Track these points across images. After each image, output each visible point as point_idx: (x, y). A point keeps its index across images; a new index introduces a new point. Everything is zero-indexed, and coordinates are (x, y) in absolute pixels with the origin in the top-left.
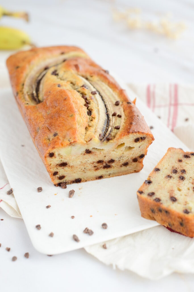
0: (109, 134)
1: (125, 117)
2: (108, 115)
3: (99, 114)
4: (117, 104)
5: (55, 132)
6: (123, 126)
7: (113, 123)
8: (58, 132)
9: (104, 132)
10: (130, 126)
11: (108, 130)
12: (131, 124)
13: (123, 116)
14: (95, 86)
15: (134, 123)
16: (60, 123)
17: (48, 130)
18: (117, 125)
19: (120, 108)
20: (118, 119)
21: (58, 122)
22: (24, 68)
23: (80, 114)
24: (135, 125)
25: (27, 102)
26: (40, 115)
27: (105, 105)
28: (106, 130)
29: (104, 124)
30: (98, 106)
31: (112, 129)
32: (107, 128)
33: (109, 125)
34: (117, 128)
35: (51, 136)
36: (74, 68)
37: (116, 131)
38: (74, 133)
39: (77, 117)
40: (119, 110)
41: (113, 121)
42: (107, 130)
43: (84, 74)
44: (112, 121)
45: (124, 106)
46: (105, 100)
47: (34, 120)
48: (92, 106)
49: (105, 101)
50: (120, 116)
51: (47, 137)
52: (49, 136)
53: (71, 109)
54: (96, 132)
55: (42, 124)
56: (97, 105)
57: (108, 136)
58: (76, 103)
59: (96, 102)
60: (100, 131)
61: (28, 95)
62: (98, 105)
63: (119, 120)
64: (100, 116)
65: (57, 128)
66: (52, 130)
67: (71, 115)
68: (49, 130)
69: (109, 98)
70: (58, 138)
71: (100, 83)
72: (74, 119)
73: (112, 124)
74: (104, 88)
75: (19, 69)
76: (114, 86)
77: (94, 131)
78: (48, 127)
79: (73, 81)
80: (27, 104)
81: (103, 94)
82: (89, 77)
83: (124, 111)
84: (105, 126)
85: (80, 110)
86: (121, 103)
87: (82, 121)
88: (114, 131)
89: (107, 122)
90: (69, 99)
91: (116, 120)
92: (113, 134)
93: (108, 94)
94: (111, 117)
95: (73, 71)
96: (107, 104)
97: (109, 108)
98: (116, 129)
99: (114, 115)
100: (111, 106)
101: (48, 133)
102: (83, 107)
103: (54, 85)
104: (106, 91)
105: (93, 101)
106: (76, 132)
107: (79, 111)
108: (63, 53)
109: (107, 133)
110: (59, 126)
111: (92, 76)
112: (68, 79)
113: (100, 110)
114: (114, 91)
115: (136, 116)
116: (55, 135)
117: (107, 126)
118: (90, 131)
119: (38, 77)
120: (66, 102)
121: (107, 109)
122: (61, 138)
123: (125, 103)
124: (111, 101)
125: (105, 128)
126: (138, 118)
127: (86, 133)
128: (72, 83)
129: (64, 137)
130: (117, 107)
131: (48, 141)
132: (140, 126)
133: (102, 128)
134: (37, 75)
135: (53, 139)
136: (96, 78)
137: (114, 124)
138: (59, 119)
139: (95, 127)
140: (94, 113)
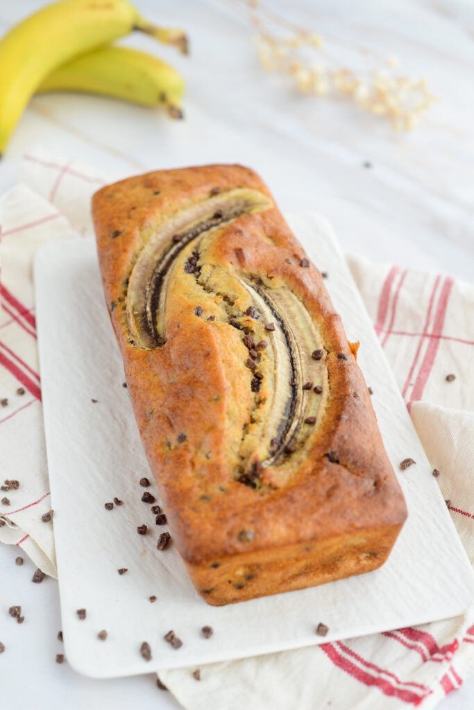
0: (293, 437)
1: (329, 394)
2: (294, 387)
3: (275, 389)
4: (316, 356)
5: (182, 431)
6: (323, 419)
7: (303, 409)
8: (187, 433)
9: (281, 432)
10: (337, 426)
11: (290, 427)
12: (338, 418)
13: (326, 393)
14: (275, 306)
15: (345, 417)
16: (193, 413)
17: (169, 425)
18: (311, 414)
19: (321, 369)
20: (315, 397)
21: (189, 409)
22: (129, 239)
23: (235, 394)
24: (346, 421)
25: (132, 339)
26: (155, 380)
27: (292, 359)
28: (286, 427)
29: (284, 411)
30: (275, 369)
31: (299, 424)
32: (290, 421)
33: (294, 414)
34: (310, 422)
35: (173, 439)
36: (234, 259)
37: (305, 429)
38: (217, 442)
39: (229, 402)
40: (319, 375)
41: (304, 404)
42: (288, 426)
43: (254, 271)
44: (300, 405)
45: (330, 364)
46: (294, 346)
47: (142, 391)
48: (265, 366)
49: (293, 348)
50: (318, 391)
51: (166, 438)
52: (169, 437)
53: (216, 382)
54: (263, 436)
55: (159, 403)
56: (273, 363)
57: (290, 441)
58: (230, 366)
59: (272, 356)
60: (273, 433)
61: (135, 316)
62: (275, 362)
63: (317, 400)
64: (277, 393)
65: (186, 422)
66: (175, 427)
67: (215, 397)
68: (171, 425)
69: (303, 339)
70: (186, 449)
71: (286, 294)
72: (220, 408)
73: (299, 412)
74: (294, 309)
75: (119, 239)
76: (314, 305)
77: (260, 433)
78: (170, 417)
79: (231, 294)
80: (132, 342)
81: (290, 327)
82: (264, 279)
83: (329, 378)
84: (286, 418)
85: (237, 382)
86: (324, 356)
87: (237, 410)
88: (302, 430)
89: (292, 406)
90: (215, 355)
91: (310, 399)
92: (300, 437)
93: (301, 326)
94: (300, 391)
95: (231, 267)
96: (296, 355)
97: (298, 368)
98: (307, 425)
99: (307, 387)
100: (303, 361)
101: (167, 430)
102: (243, 374)
103: (189, 307)
104: (298, 318)
105: (266, 354)
106: (223, 439)
107: (233, 384)
108: (214, 193)
109: (289, 435)
110: (190, 420)
111: (271, 278)
112: (219, 290)
113: (280, 376)
114: (313, 317)
115: (352, 396)
116: (182, 438)
117: (290, 418)
118: (253, 435)
120: (209, 364)
121: (294, 370)
122: (192, 448)
123: (333, 356)
124: (306, 348)
125: (285, 424)
126: (355, 400)
127: (243, 439)
128: (226, 298)
129: (198, 446)
130: (317, 365)
131: (167, 448)
132: (358, 423)
133: (278, 422)
134: (157, 257)
135: (176, 448)
136: (278, 283)
137: (305, 410)
138: (191, 403)
139: (262, 424)
140: (266, 385)
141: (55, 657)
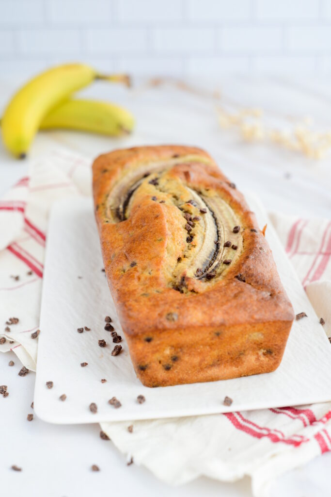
0: (213, 270)
1: (242, 250)
2: (217, 245)
3: (203, 242)
4: (236, 231)
5: (134, 260)
6: (236, 261)
7: (223, 256)
8: (137, 261)
9: (205, 267)
10: (245, 261)
11: (212, 265)
12: (247, 257)
13: (240, 249)
14: (208, 203)
15: (252, 257)
16: (142, 249)
17: (125, 258)
18: (228, 259)
19: (238, 237)
20: (232, 251)
21: (140, 247)
22: (113, 173)
23: (173, 239)
24: (253, 259)
25: (107, 220)
26: (120, 237)
27: (218, 232)
28: (209, 265)
29: (208, 255)
30: (205, 232)
31: (218, 264)
32: (212, 262)
33: (216, 258)
34: (227, 263)
35: (127, 266)
36: (183, 176)
37: (223, 266)
38: (158, 264)
39: (168, 242)
40: (237, 240)
41: (224, 254)
42: (211, 264)
43: (197, 186)
44: (221, 254)
45: (245, 234)
46: (220, 224)
47: (109, 244)
48: (198, 230)
49: (219, 226)
50: (235, 248)
51: (123, 267)
52: (124, 266)
53: (161, 231)
54: (192, 265)
55: (119, 249)
56: (204, 229)
57: (211, 272)
58: (172, 224)
59: (203, 225)
60: (199, 265)
61: (111, 210)
62: (205, 229)
63: (233, 253)
64: (205, 244)
65: (137, 255)
66: (129, 258)
67: (159, 239)
68: (127, 258)
69: (227, 222)
70: (136, 270)
71: (218, 200)
72: (163, 245)
73: (220, 257)
74: (223, 208)
75: (107, 174)
76: (237, 206)
77: (190, 263)
78: (126, 254)
79: (178, 193)
80: (107, 222)
81: (218, 216)
82: (203, 191)
83: (243, 242)
84: (210, 260)
85: (176, 233)
86: (241, 230)
87: (174, 248)
88: (221, 267)
89: (215, 254)
90: (162, 217)
91: (228, 252)
92: (218, 271)
93: (227, 216)
94: (221, 247)
95: (180, 180)
96: (221, 229)
97: (222, 236)
98: (225, 265)
99: (227, 245)
100: (226, 233)
101: (124, 261)
102: (181, 230)
103: (148, 197)
104: (225, 212)
105: (199, 224)
106: (162, 262)
107: (173, 234)
108: (176, 156)
109: (210, 269)
110: (140, 253)
111: (207, 190)
112: (171, 191)
113: (207, 236)
114: (236, 212)
115: (259, 249)
116: (133, 264)
117: (212, 260)
118: (184, 263)
119: (132, 186)
120: (157, 221)
121: (218, 236)
122: (139, 269)
123: (248, 231)
124: (229, 227)
125: (209, 262)
126: (260, 251)
127: (176, 266)
128: (175, 197)
129: (144, 269)
130: (236, 236)
131: (123, 272)
132: (261, 261)
133: (204, 261)
134: (131, 184)
135: (129, 270)
136: (213, 193)
137: (224, 257)
138: (142, 244)
139: (192, 258)
140: (197, 239)
141: (26, 416)
